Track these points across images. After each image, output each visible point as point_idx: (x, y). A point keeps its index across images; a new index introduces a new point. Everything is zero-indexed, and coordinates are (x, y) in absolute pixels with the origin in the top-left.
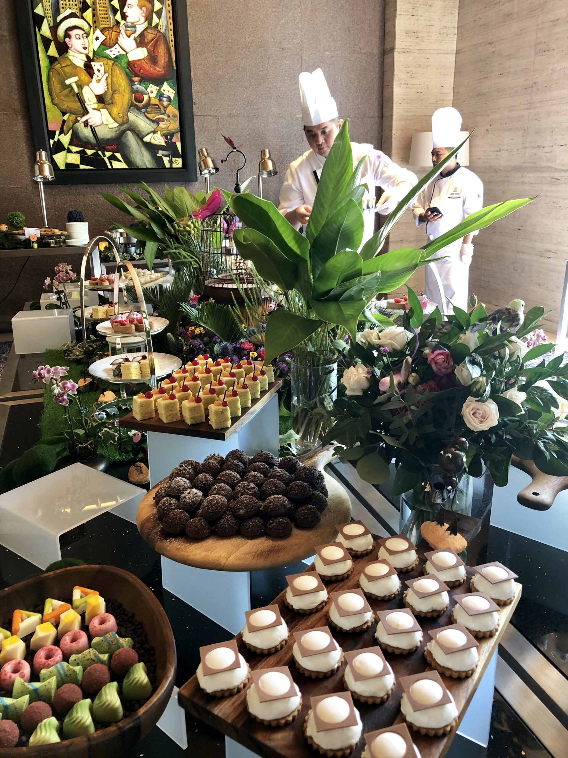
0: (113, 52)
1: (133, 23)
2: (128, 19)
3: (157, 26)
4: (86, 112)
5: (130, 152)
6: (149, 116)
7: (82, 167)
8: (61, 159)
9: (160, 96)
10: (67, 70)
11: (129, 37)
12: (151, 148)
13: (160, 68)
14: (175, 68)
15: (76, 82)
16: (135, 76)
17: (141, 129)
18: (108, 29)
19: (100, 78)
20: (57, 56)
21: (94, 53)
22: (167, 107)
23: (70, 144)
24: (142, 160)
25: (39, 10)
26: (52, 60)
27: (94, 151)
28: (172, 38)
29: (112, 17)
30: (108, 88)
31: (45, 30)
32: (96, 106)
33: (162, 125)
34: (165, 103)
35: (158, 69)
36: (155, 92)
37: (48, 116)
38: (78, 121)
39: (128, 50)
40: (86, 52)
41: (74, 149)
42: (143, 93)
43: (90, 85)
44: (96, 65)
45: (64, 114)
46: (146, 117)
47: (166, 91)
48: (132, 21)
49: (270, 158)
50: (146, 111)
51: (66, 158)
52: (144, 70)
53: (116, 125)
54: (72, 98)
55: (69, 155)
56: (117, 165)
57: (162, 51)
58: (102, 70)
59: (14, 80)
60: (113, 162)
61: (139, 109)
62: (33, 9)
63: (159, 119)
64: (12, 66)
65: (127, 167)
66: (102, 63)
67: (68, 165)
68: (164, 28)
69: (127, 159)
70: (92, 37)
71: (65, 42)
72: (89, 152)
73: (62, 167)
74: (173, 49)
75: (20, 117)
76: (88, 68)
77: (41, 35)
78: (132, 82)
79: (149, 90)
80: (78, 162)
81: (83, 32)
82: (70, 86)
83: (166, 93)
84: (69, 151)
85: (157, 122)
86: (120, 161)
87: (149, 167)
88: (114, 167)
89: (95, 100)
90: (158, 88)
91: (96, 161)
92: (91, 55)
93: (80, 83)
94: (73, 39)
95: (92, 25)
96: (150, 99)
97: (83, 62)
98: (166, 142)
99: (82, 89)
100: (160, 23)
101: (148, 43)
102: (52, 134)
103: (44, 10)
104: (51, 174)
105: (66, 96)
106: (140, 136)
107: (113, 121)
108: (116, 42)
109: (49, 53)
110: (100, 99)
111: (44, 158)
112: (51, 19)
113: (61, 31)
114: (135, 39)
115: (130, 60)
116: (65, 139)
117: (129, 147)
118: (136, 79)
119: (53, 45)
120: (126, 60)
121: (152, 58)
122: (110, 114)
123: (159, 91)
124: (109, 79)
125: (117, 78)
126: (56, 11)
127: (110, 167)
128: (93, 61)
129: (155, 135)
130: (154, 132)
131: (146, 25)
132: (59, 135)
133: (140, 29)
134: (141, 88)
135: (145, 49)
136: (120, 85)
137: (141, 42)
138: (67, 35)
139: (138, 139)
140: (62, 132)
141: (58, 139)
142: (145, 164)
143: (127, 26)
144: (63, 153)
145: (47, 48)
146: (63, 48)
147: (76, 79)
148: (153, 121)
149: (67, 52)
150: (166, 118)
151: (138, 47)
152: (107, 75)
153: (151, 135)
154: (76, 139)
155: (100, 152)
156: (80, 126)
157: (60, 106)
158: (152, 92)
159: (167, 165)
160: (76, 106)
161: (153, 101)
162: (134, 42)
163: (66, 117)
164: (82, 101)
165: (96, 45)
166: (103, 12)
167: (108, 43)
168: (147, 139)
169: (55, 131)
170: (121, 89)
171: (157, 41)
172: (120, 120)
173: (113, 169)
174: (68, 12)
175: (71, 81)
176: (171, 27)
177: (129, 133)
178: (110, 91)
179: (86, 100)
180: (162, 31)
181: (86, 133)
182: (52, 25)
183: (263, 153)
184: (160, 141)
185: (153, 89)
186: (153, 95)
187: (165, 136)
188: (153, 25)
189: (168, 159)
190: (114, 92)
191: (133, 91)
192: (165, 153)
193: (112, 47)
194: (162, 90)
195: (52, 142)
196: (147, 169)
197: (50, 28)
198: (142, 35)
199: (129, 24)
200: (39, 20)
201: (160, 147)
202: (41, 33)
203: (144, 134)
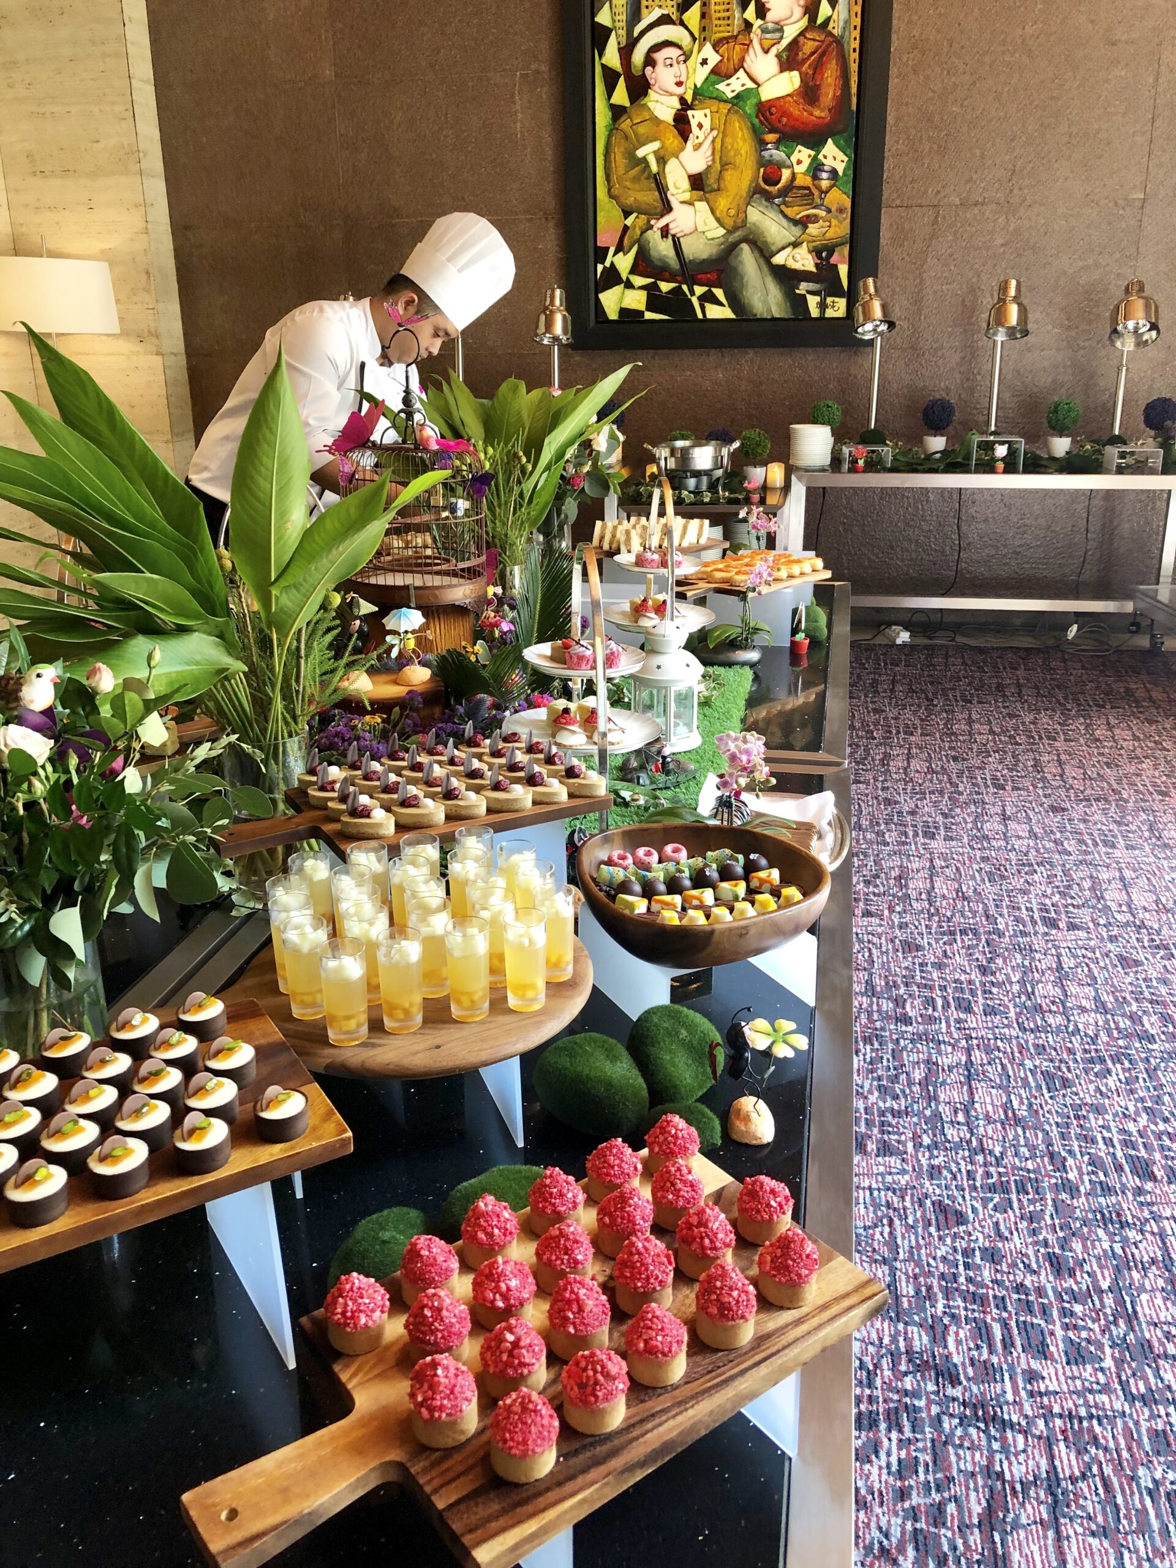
1: (777, 23)
2: (770, 16)
4: (668, 208)
5: (742, 286)
7: (649, 315)
8: (612, 301)
9: (816, 168)
10: (642, 129)
11: (766, 52)
12: (786, 277)
13: (822, 110)
14: (854, 107)
15: (655, 152)
16: (770, 132)
17: (769, 240)
18: (726, 40)
20: (627, 104)
21: (697, 92)
22: (826, 192)
23: (632, 272)
24: (765, 302)
25: (603, 17)
26: (617, 112)
27: (673, 285)
28: (856, 44)
29: (737, 15)
30: (713, 160)
31: (611, 57)
32: (687, 196)
33: (813, 229)
34: (825, 184)
35: (817, 113)
36: (807, 162)
37: (599, 219)
38: (651, 227)
39: (760, 78)
40: (680, 90)
41: (638, 281)
42: (780, 166)
43: (682, 156)
44: (696, 116)
45: (627, 214)
46: (782, 212)
47: (830, 158)
48: (776, 19)
49: (1016, 299)
51: (621, 300)
53: (722, 231)
54: (644, 183)
55: (629, 292)
56: (714, 312)
57: (830, 75)
58: (707, 124)
59: (549, 153)
60: (707, 305)
61: (769, 197)
62: (593, 15)
63: (808, 216)
64: (549, 128)
65: (733, 316)
66: (708, 111)
67: (623, 312)
68: (841, 24)
69: (735, 301)
71: (644, 75)
72: (665, 287)
73: (613, 315)
74: (854, 67)
75: (551, 224)
76: (682, 124)
77: (604, 66)
78: (762, 144)
79: (794, 158)
80: (642, 307)
81: (679, 52)
82: (644, 160)
83: (829, 163)
84: (629, 285)
85: (803, 223)
86: (721, 304)
87: (777, 315)
88: (709, 316)
89: (686, 184)
90: (813, 153)
91: (676, 304)
92: (689, 98)
93: (662, 153)
94: (660, 67)
96: (794, 176)
97: (674, 111)
98: (817, 265)
99: (665, 163)
100: (835, 17)
101: (804, 61)
102: (601, 253)
103: (613, 14)
104: (565, 332)
105: (636, 179)
106: (764, 252)
107: (716, 224)
108: (741, 65)
109: (612, 101)
110: (697, 182)
111: (557, 302)
112: (623, 32)
113: (638, 56)
114: (778, 56)
115: (764, 99)
116: (624, 263)
117: (742, 278)
118: (771, 137)
119: (621, 83)
120: (754, 101)
121: (809, 92)
122: (713, 212)
123: (815, 159)
124: (718, 141)
125: (734, 137)
126: (635, 15)
127: (700, 316)
128: (691, 107)
130: (795, 245)
131: (804, 23)
132: (615, 254)
133: (790, 32)
134: (778, 155)
135: (795, 74)
136: (738, 153)
137: (788, 61)
138: (649, 61)
139: (762, 261)
141: (612, 264)
142: (769, 310)
143: (765, 31)
144: (618, 289)
145: (610, 90)
146: (639, 88)
147: (655, 145)
148: (795, 222)
149: (646, 94)
150: (823, 213)
151: (782, 71)
152: (715, 133)
153: (788, 250)
154: (644, 264)
155: (685, 287)
156: (654, 236)
157: (622, 200)
158: (799, 162)
159: (815, 312)
160: (650, 197)
161: (799, 181)
162: (775, 61)
163: (629, 222)
164: (661, 188)
165: (700, 75)
166: (721, 7)
167: (724, 69)
168: (778, 259)
169: (608, 249)
170: (738, 160)
171: (823, 54)
172: (730, 223)
173: (705, 320)
174: (656, 13)
175: (646, 151)
176: (857, 21)
177: (745, 247)
178: (718, 165)
179: (670, 185)
180: (835, 32)
181: (663, 249)
182: (623, 43)
183: (1004, 288)
184: (806, 262)
185: (802, 155)
186: (800, 169)
187: (817, 252)
189: (818, 299)
190: (725, 165)
191: (762, 163)
192: (812, 286)
193: (729, 77)
194: (820, 157)
195: (600, 267)
196: (774, 319)
197: (620, 50)
198: (794, 45)
199: (770, 26)
200: (601, 35)
201: (805, 276)
202: (604, 61)
203: (774, 248)
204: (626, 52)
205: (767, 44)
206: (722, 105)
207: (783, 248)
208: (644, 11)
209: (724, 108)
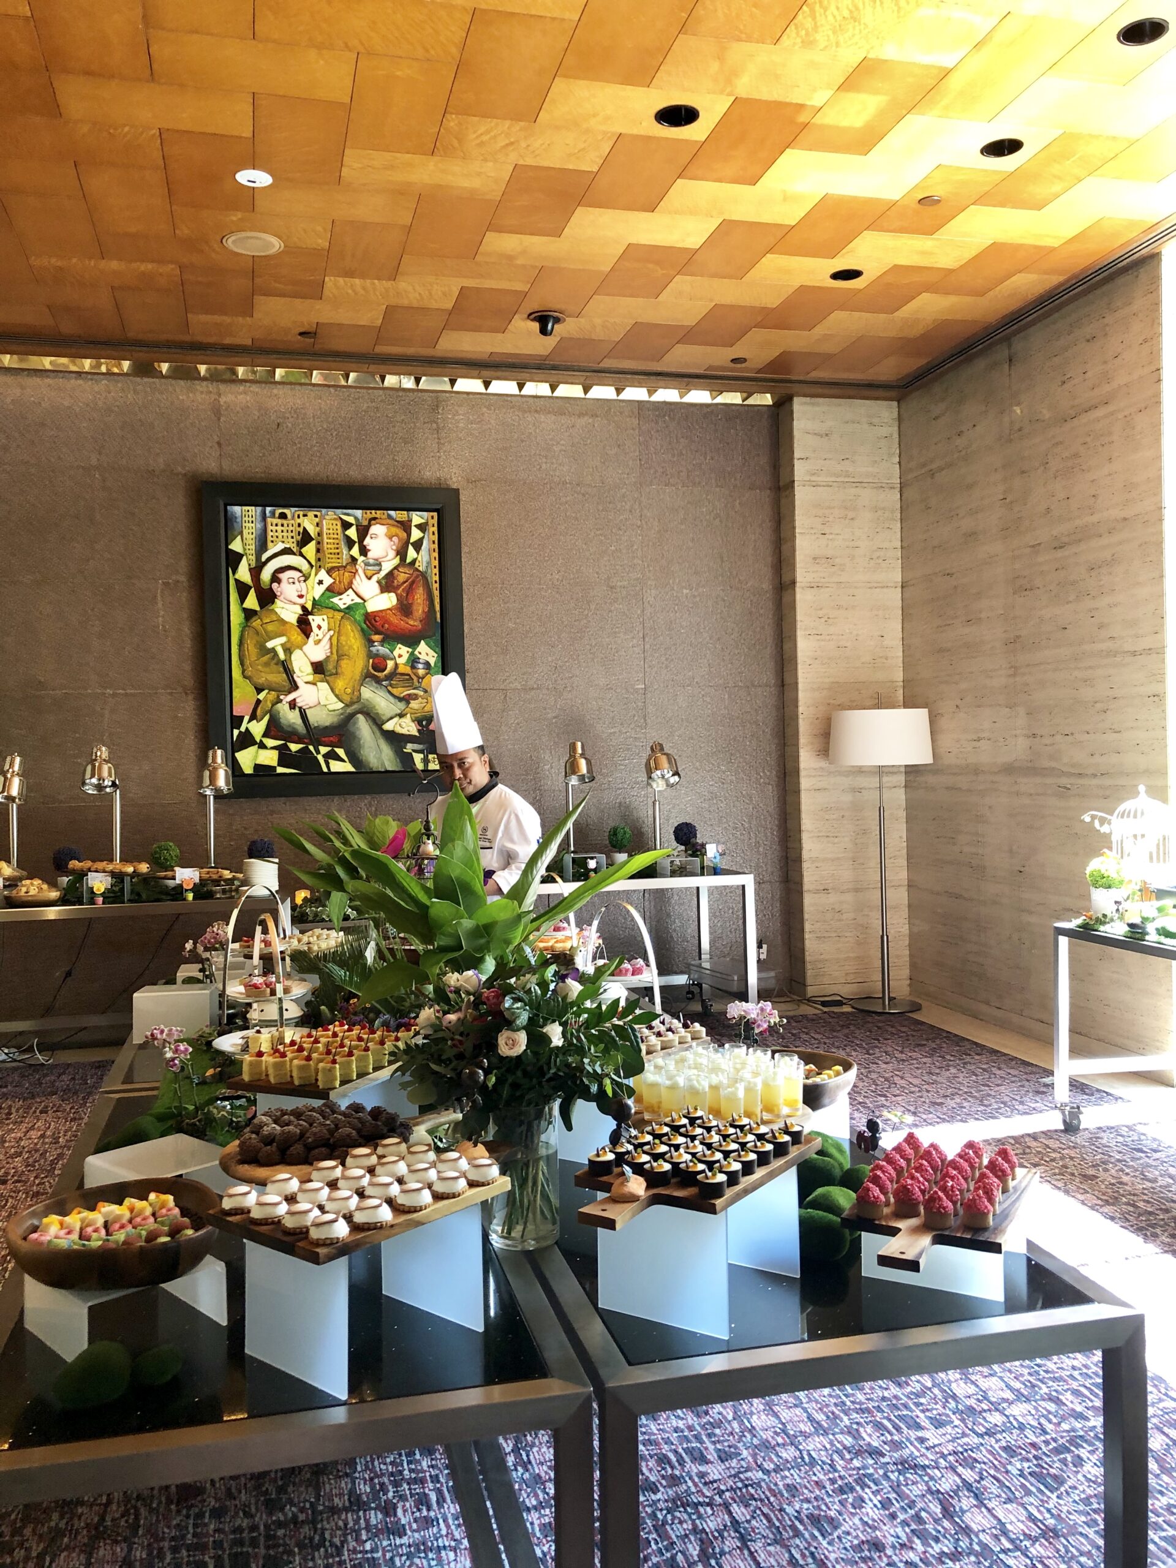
0: (344, 600)
1: (376, 560)
2: (370, 554)
3: (414, 561)
4: (295, 687)
5: (360, 746)
6: (395, 691)
7: (280, 770)
8: (247, 759)
9: (413, 661)
10: (270, 627)
11: (369, 578)
12: (395, 739)
13: (415, 620)
14: (439, 620)
15: (282, 645)
16: (376, 634)
17: (380, 712)
18: (338, 568)
19: (320, 636)
20: (258, 608)
21: (315, 603)
22: (423, 678)
23: (265, 735)
24: (379, 759)
25: (236, 546)
26: (249, 614)
27: (301, 746)
28: (437, 578)
29: (345, 552)
30: (331, 653)
31: (243, 573)
32: (311, 678)
33: (414, 704)
34: (421, 672)
35: (411, 622)
36: (406, 656)
37: (234, 694)
38: (281, 701)
39: (366, 597)
40: (302, 601)
41: (270, 742)
42: (385, 658)
43: (305, 648)
44: (315, 620)
45: (259, 690)
46: (389, 692)
47: (423, 653)
48: (376, 556)
49: (583, 755)
50: (391, 685)
51: (256, 757)
52: (390, 623)
53: (341, 705)
54: (274, 667)
55: (262, 752)
56: (336, 766)
57: (419, 596)
58: (325, 626)
59: (188, 644)
60: (330, 761)
61: (378, 681)
62: (227, 544)
63: (409, 695)
64: (187, 623)
65: (353, 770)
66: (325, 617)
67: (258, 767)
68: (425, 564)
69: (354, 758)
70: (313, 580)
71: (271, 589)
72: (294, 747)
73: (248, 769)
74: (436, 593)
75: (191, 697)
76: (304, 625)
77: (236, 580)
78: (371, 642)
79: (396, 653)
80: (274, 763)
81: (298, 574)
82: (273, 650)
83: (423, 657)
84: (262, 746)
85: (407, 700)
86: (343, 761)
87: (389, 768)
88: (333, 769)
89: (309, 669)
90: (410, 650)
91: (305, 761)
92: (309, 606)
93: (288, 646)
94: (284, 584)
95: (313, 563)
96: (396, 665)
97: (297, 616)
98: (419, 731)
99: (291, 653)
100: (419, 558)
101: (398, 587)
102: (237, 721)
103: (244, 545)
104: (227, 784)
105: (267, 664)
106: (377, 722)
107: (336, 700)
108: (350, 586)
109: (245, 605)
110: (318, 668)
111: (219, 760)
112: (253, 558)
113: (266, 575)
114: (379, 582)
115: (369, 610)
116: (257, 729)
117: (359, 740)
118: (376, 637)
119: (252, 592)
120: (362, 611)
121: (404, 608)
122: (332, 690)
123: (412, 654)
124: (335, 639)
125: (347, 636)
126: (262, 545)
127: (325, 769)
128: (311, 613)
129: (403, 720)
130: (401, 716)
131: (397, 561)
132: (249, 722)
133: (387, 567)
134: (383, 650)
135: (393, 596)
136: (351, 647)
137: (387, 585)
138: (275, 578)
139: (374, 727)
140: (253, 717)
141: (247, 729)
142: (383, 764)
143: (367, 564)
144: (253, 749)
145: (243, 597)
146: (267, 597)
147: (283, 639)
148: (400, 699)
149: (273, 602)
150: (422, 693)
151: (382, 592)
152: (332, 633)
153: (396, 719)
154: (275, 729)
155: (311, 748)
156: (283, 708)
157: (255, 679)
158: (400, 656)
159: (420, 766)
160: (280, 678)
161: (401, 669)
162: (377, 585)
163: (261, 696)
164: (288, 671)
165: (318, 592)
166: (332, 546)
167: (336, 588)
168: (388, 726)
169: (243, 717)
170: (352, 653)
171: (413, 582)
172: (347, 699)
173: (330, 773)
174: (280, 547)
175: (275, 643)
176: (436, 563)
177: (360, 717)
178: (335, 656)
179: (296, 669)
180: (420, 569)
181: (292, 718)
182: (253, 565)
183: (573, 747)
184: (410, 729)
185: (402, 652)
186: (401, 661)
187: (419, 721)
188: (408, 560)
189: (422, 756)
190: (340, 657)
191: (370, 655)
192: (416, 746)
193: (341, 594)
194: (416, 653)
195: (236, 732)
196: (387, 772)
197: (250, 570)
198: (390, 575)
199: (371, 561)
200: (234, 559)
201: (410, 739)
202: (237, 576)
203: (384, 718)
204: (256, 572)
205: (369, 573)
206: (336, 613)
207: (391, 718)
208: (270, 544)
209: (338, 616)
